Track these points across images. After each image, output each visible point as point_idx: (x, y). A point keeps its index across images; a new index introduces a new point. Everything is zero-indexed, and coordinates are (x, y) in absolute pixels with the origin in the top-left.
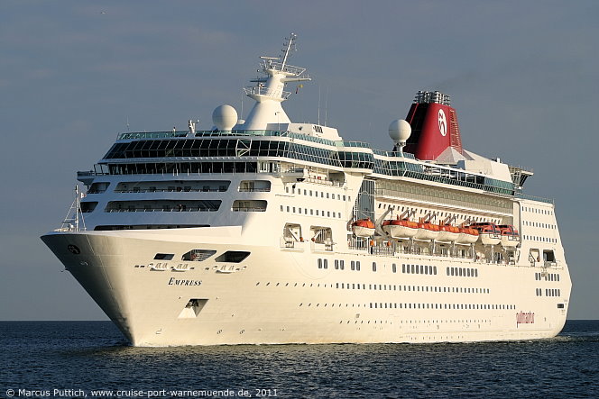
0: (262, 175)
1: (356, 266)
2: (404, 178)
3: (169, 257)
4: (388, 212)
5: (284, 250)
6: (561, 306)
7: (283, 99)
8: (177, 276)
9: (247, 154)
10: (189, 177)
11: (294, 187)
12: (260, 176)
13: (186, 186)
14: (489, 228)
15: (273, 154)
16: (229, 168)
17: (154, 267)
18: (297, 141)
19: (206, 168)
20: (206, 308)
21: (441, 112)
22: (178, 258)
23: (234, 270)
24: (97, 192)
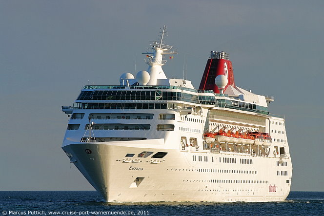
0: (169, 110)
1: (206, 159)
2: (225, 109)
3: (132, 155)
4: (216, 128)
5: (182, 152)
6: (288, 181)
7: (163, 65)
8: (134, 165)
9: (161, 99)
10: (130, 111)
11: (186, 117)
12: (169, 111)
13: (128, 116)
14: (259, 135)
15: (174, 99)
16: (152, 106)
17: (124, 161)
18: (185, 92)
19: (139, 106)
20: (143, 182)
21: (225, 64)
22: (136, 156)
23: (159, 163)
24: (75, 118)
